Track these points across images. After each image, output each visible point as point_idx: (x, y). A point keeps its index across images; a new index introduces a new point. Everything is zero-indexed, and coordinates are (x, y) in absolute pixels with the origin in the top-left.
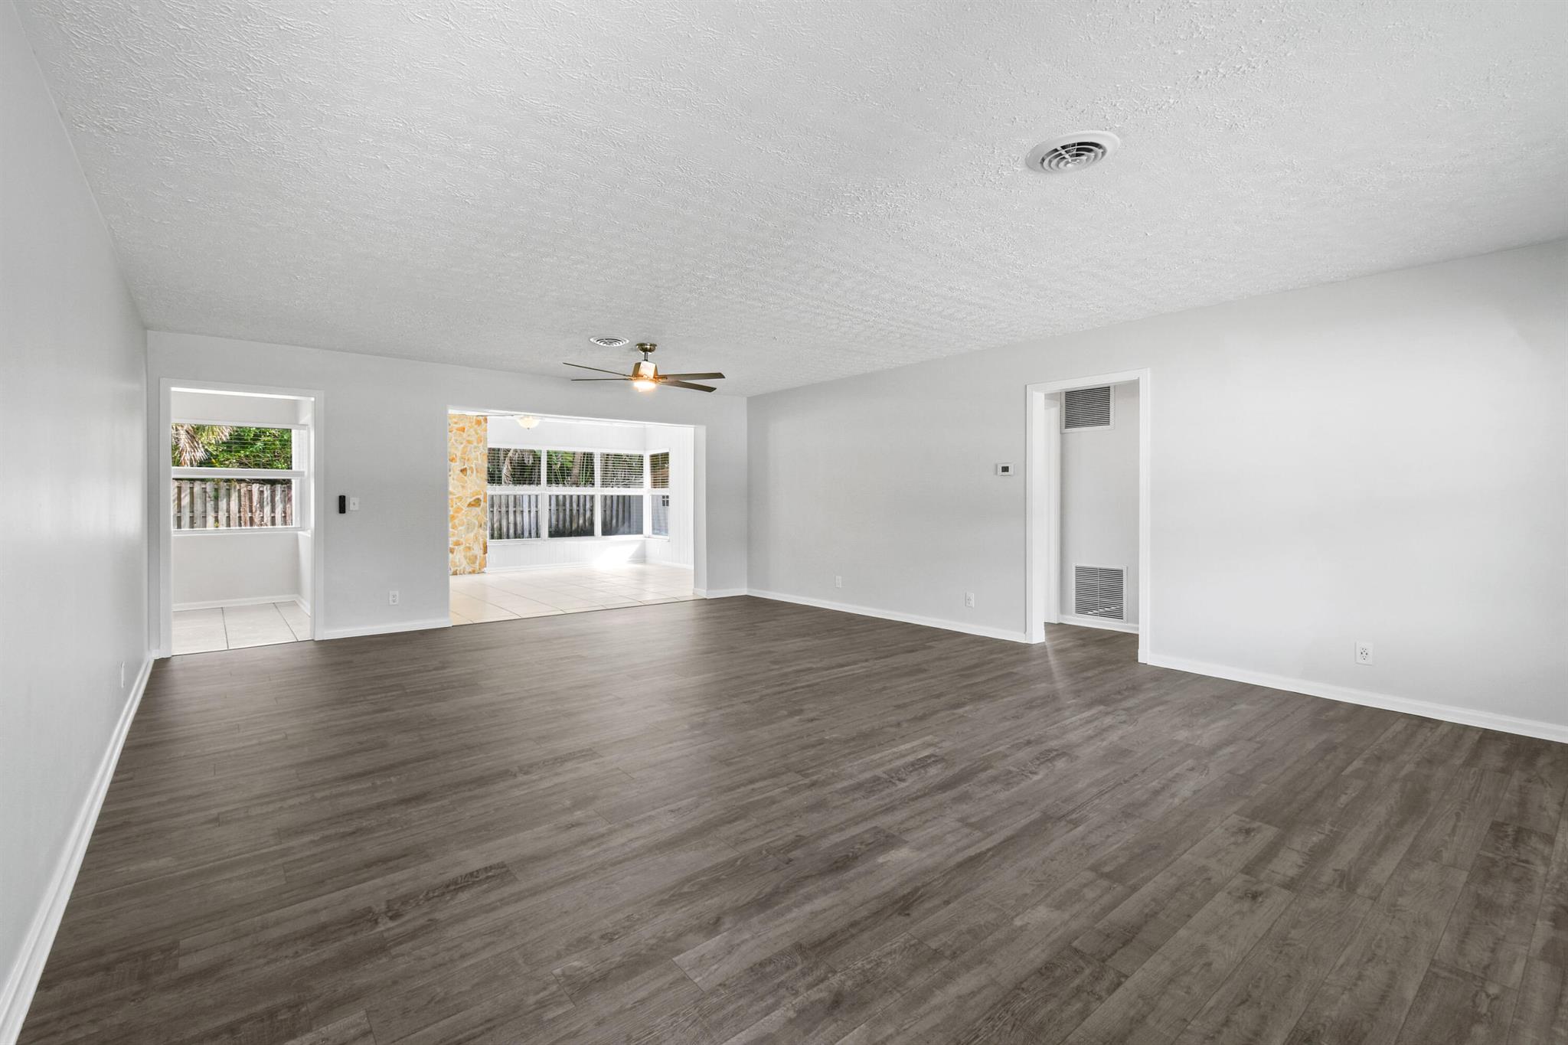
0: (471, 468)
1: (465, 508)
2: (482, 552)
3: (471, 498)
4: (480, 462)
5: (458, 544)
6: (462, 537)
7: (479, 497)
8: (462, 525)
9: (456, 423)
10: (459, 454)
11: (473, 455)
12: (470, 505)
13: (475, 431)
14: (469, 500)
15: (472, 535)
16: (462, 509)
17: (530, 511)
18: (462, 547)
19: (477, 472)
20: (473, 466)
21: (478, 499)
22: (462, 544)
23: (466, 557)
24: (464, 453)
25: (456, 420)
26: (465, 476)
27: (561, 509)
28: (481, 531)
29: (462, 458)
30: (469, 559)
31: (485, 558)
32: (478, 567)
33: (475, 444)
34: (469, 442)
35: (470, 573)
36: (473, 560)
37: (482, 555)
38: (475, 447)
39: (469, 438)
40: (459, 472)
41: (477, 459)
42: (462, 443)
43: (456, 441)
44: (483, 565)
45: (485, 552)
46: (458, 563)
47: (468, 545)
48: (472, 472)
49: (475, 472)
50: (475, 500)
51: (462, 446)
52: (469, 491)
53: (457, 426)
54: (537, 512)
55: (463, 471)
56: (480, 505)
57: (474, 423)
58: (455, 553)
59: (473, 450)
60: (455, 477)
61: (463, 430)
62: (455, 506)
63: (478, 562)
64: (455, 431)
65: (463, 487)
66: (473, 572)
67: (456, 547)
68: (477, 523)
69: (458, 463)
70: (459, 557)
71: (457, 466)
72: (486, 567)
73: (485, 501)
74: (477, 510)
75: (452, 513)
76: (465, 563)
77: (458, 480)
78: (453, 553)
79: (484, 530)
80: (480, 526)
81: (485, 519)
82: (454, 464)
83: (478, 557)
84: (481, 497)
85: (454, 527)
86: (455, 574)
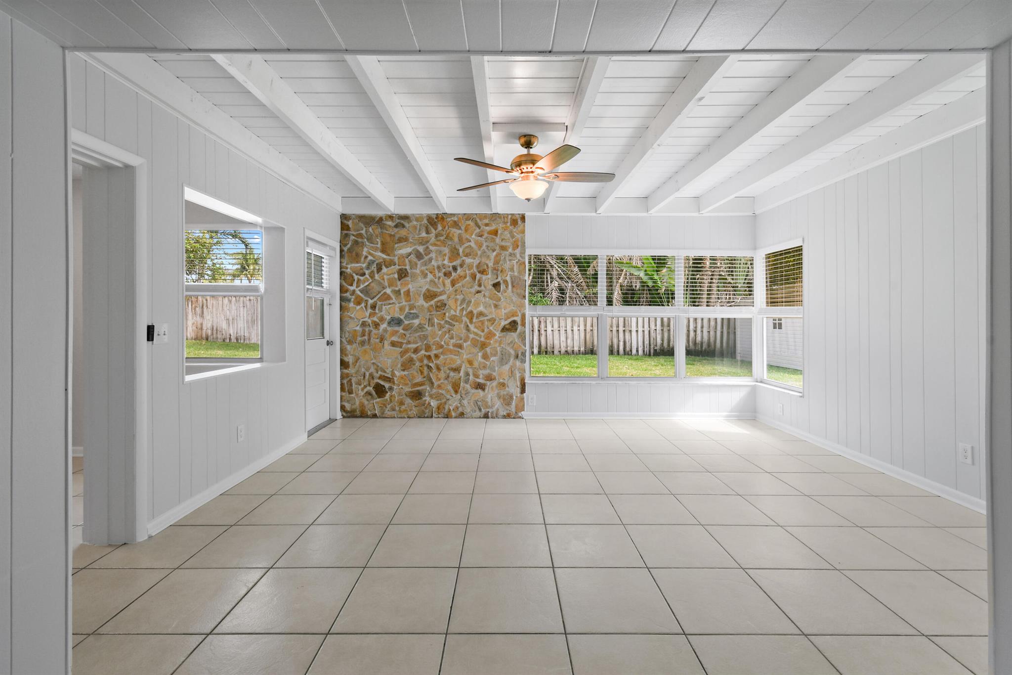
0: (505, 282)
1: (498, 334)
2: (519, 390)
3: (506, 320)
4: (516, 274)
5: (490, 378)
6: (495, 371)
7: (515, 318)
8: (495, 355)
9: (487, 225)
10: (491, 264)
11: (507, 266)
12: (504, 329)
13: (511, 232)
14: (504, 323)
15: (507, 368)
16: (495, 335)
17: (637, 331)
18: (495, 384)
19: (513, 286)
20: (508, 279)
21: (515, 322)
22: (495, 379)
23: (499, 397)
24: (497, 262)
25: (487, 221)
26: (499, 292)
27: (665, 329)
28: (518, 363)
29: (495, 269)
30: (504, 400)
31: (523, 399)
32: (514, 410)
33: (510, 250)
34: (503, 248)
35: (504, 417)
36: (507, 400)
37: (519, 395)
38: (511, 255)
39: (503, 244)
40: (491, 287)
41: (512, 269)
42: (494, 251)
43: (488, 246)
44: (521, 407)
45: (523, 391)
46: (490, 404)
47: (501, 381)
48: (507, 287)
49: (510, 286)
50: (510, 323)
51: (495, 253)
52: (503, 310)
53: (488, 228)
54: (643, 331)
55: (496, 285)
56: (516, 329)
57: (509, 224)
58: (486, 391)
59: (507, 258)
60: (487, 294)
61: (495, 233)
62: (486, 330)
63: (514, 404)
64: (486, 235)
65: (496, 306)
66: (508, 416)
67: (488, 383)
68: (512, 352)
69: (489, 276)
70: (491, 395)
71: (488, 279)
72: (524, 410)
73: (523, 324)
74: (514, 336)
75: (482, 339)
76: (498, 404)
77: (490, 298)
78: (483, 389)
79: (521, 362)
80: (517, 357)
81: (523, 347)
82: (484, 277)
83: (514, 397)
84: (518, 319)
85: (485, 357)
86: (486, 416)
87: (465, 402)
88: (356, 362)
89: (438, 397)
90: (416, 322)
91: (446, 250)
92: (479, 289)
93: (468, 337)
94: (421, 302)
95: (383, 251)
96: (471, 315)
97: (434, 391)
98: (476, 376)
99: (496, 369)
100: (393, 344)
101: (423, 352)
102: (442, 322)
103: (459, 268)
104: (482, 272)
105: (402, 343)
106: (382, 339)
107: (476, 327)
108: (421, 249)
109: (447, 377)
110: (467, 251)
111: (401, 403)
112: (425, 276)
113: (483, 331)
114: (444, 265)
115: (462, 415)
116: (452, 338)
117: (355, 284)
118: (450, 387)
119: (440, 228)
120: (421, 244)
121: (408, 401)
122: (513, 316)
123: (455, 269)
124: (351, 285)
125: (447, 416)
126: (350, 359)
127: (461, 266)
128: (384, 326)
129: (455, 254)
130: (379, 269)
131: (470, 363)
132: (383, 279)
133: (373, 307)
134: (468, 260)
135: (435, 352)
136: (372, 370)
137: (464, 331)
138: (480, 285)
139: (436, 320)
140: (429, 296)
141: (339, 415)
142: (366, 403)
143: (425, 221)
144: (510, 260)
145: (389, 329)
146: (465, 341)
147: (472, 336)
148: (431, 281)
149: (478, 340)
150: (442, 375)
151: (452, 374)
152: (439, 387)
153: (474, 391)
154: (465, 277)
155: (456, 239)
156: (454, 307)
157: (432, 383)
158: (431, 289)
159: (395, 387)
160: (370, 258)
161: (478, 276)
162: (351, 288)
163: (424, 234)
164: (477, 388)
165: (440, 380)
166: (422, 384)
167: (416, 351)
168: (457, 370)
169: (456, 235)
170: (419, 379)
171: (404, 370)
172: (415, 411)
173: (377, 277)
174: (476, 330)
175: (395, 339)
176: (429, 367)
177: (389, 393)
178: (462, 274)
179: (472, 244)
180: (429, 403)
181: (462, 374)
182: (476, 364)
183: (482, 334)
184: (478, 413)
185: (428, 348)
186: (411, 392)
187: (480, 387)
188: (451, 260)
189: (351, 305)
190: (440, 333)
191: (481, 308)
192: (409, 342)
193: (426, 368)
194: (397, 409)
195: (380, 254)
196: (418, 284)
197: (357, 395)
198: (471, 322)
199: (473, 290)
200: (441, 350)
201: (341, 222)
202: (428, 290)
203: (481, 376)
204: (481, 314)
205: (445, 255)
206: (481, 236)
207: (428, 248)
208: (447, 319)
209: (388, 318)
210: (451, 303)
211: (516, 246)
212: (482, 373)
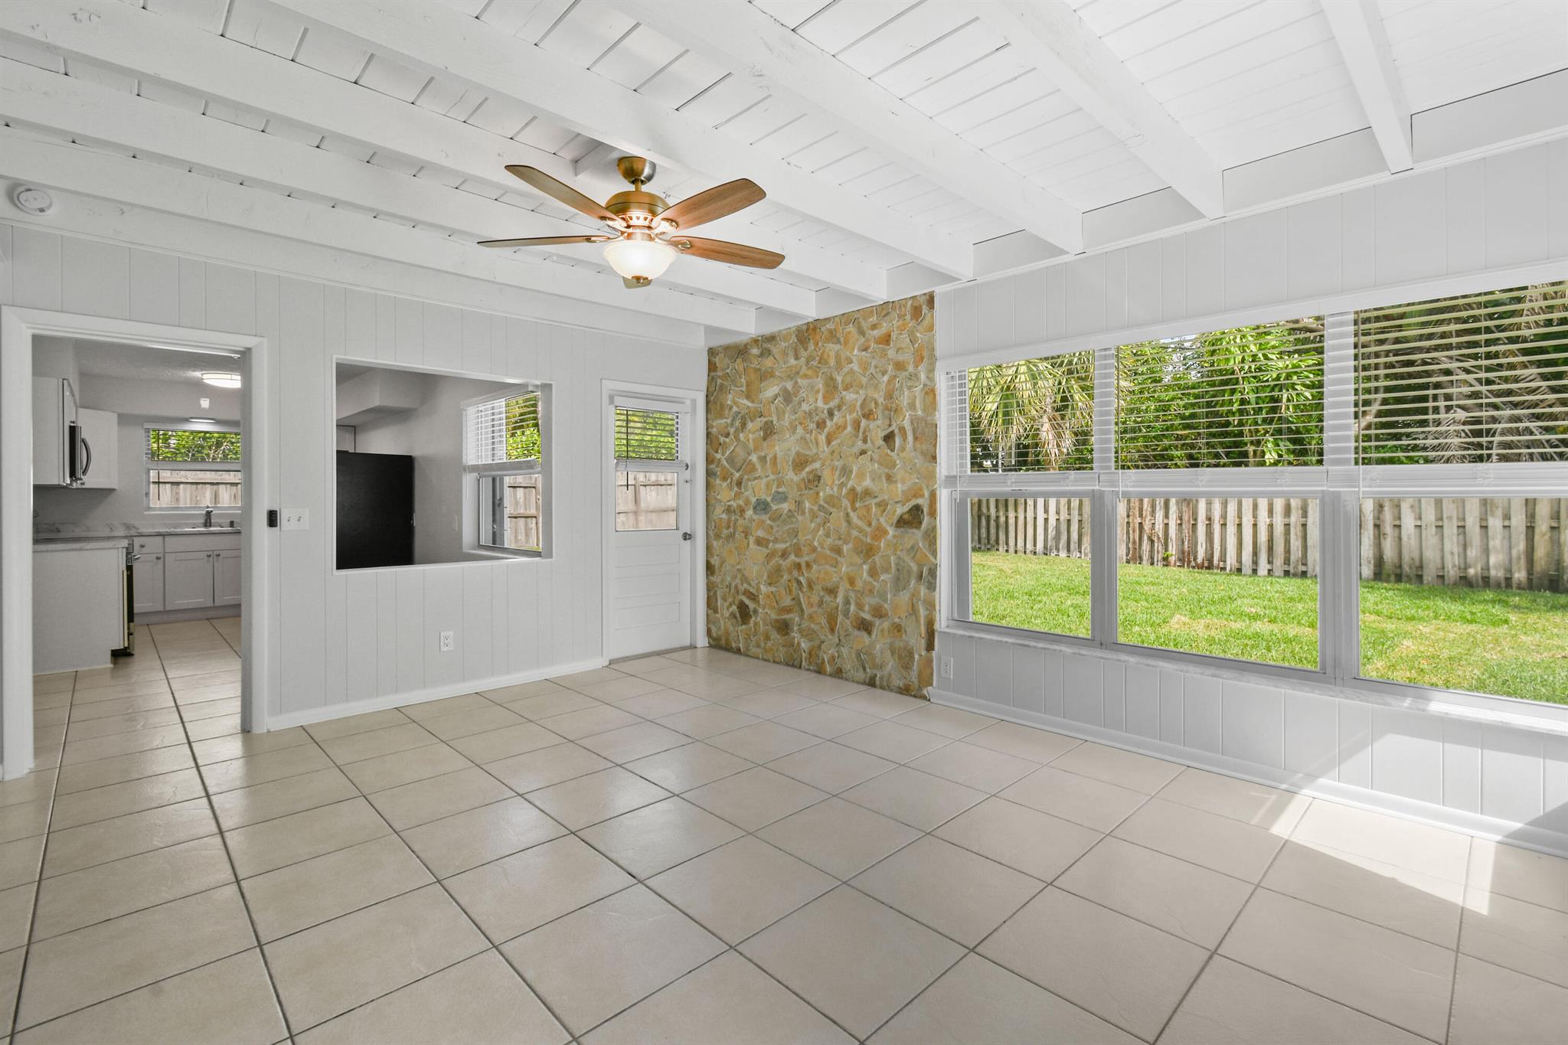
0: (903, 430)
1: (891, 531)
2: (924, 643)
4: (920, 413)
5: (879, 613)
6: (886, 601)
7: (920, 501)
8: (887, 570)
9: (874, 327)
10: (881, 400)
11: (905, 399)
12: (901, 523)
13: (911, 334)
14: (900, 510)
15: (904, 597)
16: (886, 532)
18: (886, 625)
19: (916, 438)
20: (906, 424)
21: (918, 509)
22: (886, 615)
23: (892, 650)
24: (889, 396)
25: (874, 319)
26: (893, 450)
28: (922, 590)
29: (886, 408)
30: (900, 657)
31: (930, 661)
32: (915, 681)
33: (910, 368)
34: (900, 366)
35: (900, 692)
36: (905, 659)
37: (924, 653)
38: (911, 377)
39: (900, 358)
40: (881, 442)
41: (912, 406)
42: (884, 373)
43: (876, 367)
44: (926, 677)
45: (930, 647)
46: (878, 660)
47: (896, 620)
48: (905, 440)
49: (910, 438)
50: (911, 510)
51: (886, 378)
52: (899, 485)
53: (876, 333)
55: (889, 438)
56: (920, 523)
57: (908, 317)
58: (874, 636)
59: (905, 385)
60: (876, 457)
61: (886, 339)
62: (874, 523)
63: (916, 667)
64: (873, 346)
65: (889, 478)
66: (905, 691)
67: (877, 622)
68: (914, 568)
69: (879, 422)
70: (879, 643)
71: (877, 429)
72: (931, 685)
73: (933, 513)
74: (916, 536)
75: (869, 540)
76: (891, 664)
77: (880, 464)
78: (869, 633)
79: (929, 589)
80: (920, 577)
81: (932, 559)
82: (871, 425)
83: (917, 657)
84: (922, 502)
85: (873, 573)
86: (871, 683)
87: (844, 651)
88: (723, 563)
89: (809, 634)
90: (785, 506)
91: (820, 385)
92: (864, 447)
93: (849, 534)
94: (791, 475)
95: (748, 397)
96: (853, 495)
97: (805, 624)
98: (860, 607)
99: (889, 596)
100: (759, 542)
101: (792, 557)
102: (816, 508)
103: (836, 413)
104: (868, 415)
105: (768, 541)
106: (747, 533)
107: (859, 517)
108: (789, 385)
109: (821, 603)
110: (848, 379)
111: (767, 638)
112: (794, 430)
113: (870, 525)
114: (816, 409)
115: (838, 673)
116: (828, 535)
117: (720, 451)
118: (823, 621)
119: (811, 347)
120: (790, 377)
121: (774, 635)
122: (915, 496)
123: (831, 414)
124: (717, 452)
125: (820, 671)
126: (715, 561)
127: (839, 408)
128: (750, 513)
129: (831, 387)
130: (744, 425)
131: (852, 582)
132: (748, 440)
133: (739, 484)
134: (850, 396)
135: (806, 558)
136: (738, 581)
137: (844, 524)
138: (865, 441)
139: (807, 505)
140: (800, 463)
141: (702, 641)
142: (731, 628)
143: (794, 339)
144: (910, 388)
145: (755, 517)
146: (846, 542)
147: (855, 533)
148: (803, 438)
149: (862, 541)
150: (815, 599)
151: (827, 598)
152: (811, 617)
153: (856, 632)
154: (845, 428)
155: (832, 362)
156: (829, 482)
157: (802, 611)
158: (802, 451)
159: (760, 610)
160: (735, 409)
161: (864, 422)
162: (717, 456)
163: (792, 361)
164: (859, 629)
165: (812, 606)
166: (788, 610)
167: (784, 554)
168: (832, 591)
169: (832, 354)
170: (787, 601)
171: (770, 584)
172: (781, 655)
173: (741, 437)
174: (859, 523)
175: (760, 533)
176: (799, 583)
177: (753, 619)
178: (841, 422)
179: (855, 366)
180: (799, 644)
181: (840, 599)
182: (859, 585)
183: (868, 530)
184: (860, 675)
185: (798, 551)
186: (777, 621)
187: (865, 627)
188: (826, 399)
189: (718, 481)
190: (813, 525)
191: (867, 482)
192: (776, 541)
193: (795, 585)
194: (762, 644)
195: (745, 401)
196: (785, 446)
197: (722, 615)
198: (854, 509)
199: (856, 450)
200: (814, 555)
201: (709, 360)
202: (798, 454)
203: (867, 608)
204: (867, 493)
205: (818, 391)
206: (865, 350)
207: (796, 383)
208: (822, 503)
209: (754, 500)
210: (826, 475)
211: (919, 359)
212: (869, 601)
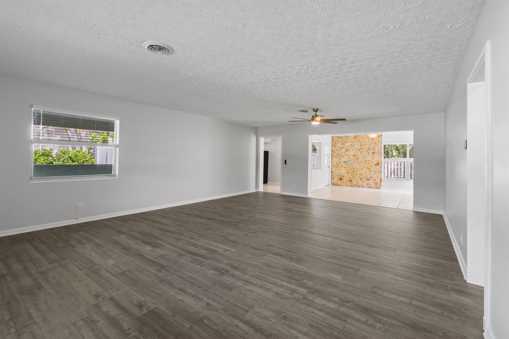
0: (376, 152)
1: (373, 166)
2: (380, 181)
3: (376, 162)
4: (379, 150)
5: (371, 177)
6: (372, 176)
7: (379, 162)
8: (372, 172)
10: (372, 147)
11: (377, 148)
12: (375, 165)
13: (378, 139)
14: (375, 163)
15: (376, 175)
18: (372, 179)
19: (378, 153)
20: (377, 151)
21: (379, 163)
22: (372, 178)
23: (374, 182)
24: (373, 147)
26: (374, 155)
28: (380, 174)
29: (373, 149)
30: (375, 183)
31: (381, 184)
32: (378, 187)
33: (378, 144)
34: (375, 143)
35: (375, 188)
36: (376, 184)
37: (380, 183)
38: (378, 145)
39: (376, 142)
40: (372, 153)
41: (378, 149)
42: (373, 144)
43: (371, 143)
44: (380, 186)
45: (381, 181)
46: (371, 184)
47: (374, 178)
48: (376, 153)
50: (377, 163)
51: (373, 145)
52: (375, 160)
55: (373, 153)
56: (379, 165)
57: (377, 137)
58: (370, 181)
59: (376, 146)
60: (370, 155)
61: (373, 139)
62: (370, 165)
63: (378, 184)
64: (370, 140)
65: (373, 159)
66: (376, 188)
67: (371, 179)
68: (378, 171)
69: (371, 151)
70: (371, 182)
71: (371, 152)
72: (381, 187)
73: (381, 163)
74: (378, 167)
75: (369, 167)
76: (373, 185)
77: (371, 156)
78: (369, 180)
79: (381, 174)
80: (379, 172)
81: (381, 170)
82: (370, 151)
83: (378, 183)
84: (380, 162)
85: (370, 172)
86: (370, 187)
87: (364, 183)
88: (335, 171)
89: (356, 182)
90: (351, 162)
91: (359, 144)
92: (368, 154)
93: (365, 167)
94: (352, 157)
95: (342, 145)
96: (366, 161)
97: (355, 180)
98: (367, 177)
99: (373, 175)
100: (344, 168)
101: (352, 170)
102: (358, 163)
103: (362, 149)
104: (369, 150)
105: (347, 167)
106: (341, 166)
107: (367, 164)
108: (352, 144)
109: (359, 177)
110: (365, 144)
111: (346, 182)
112: (353, 151)
113: (369, 165)
114: (358, 148)
115: (363, 187)
116: (360, 167)
117: (335, 153)
118: (359, 179)
119: (357, 138)
120: (352, 143)
121: (348, 182)
122: (378, 161)
123: (361, 149)
124: (334, 153)
125: (359, 187)
126: (333, 171)
127: (363, 148)
128: (342, 163)
129: (361, 145)
130: (341, 149)
131: (365, 173)
132: (342, 152)
133: (340, 158)
134: (365, 147)
135: (355, 170)
136: (339, 174)
137: (364, 165)
138: (368, 153)
139: (356, 162)
140: (354, 156)
141: (331, 184)
142: (337, 182)
143: (353, 137)
144: (378, 146)
145: (343, 164)
146: (364, 168)
147: (366, 166)
148: (355, 152)
149: (368, 168)
150: (357, 176)
151: (360, 176)
152: (357, 179)
153: (366, 181)
154: (364, 151)
155: (362, 141)
156: (361, 159)
157: (355, 178)
158: (355, 154)
159: (345, 178)
160: (339, 146)
161: (368, 151)
162: (334, 154)
163: (353, 140)
164: (367, 180)
165: (357, 177)
166: (352, 178)
167: (350, 170)
168: (362, 175)
169: (362, 140)
170: (351, 177)
171: (347, 174)
172: (350, 185)
173: (340, 151)
174: (367, 165)
175: (345, 166)
176: (354, 174)
177: (343, 180)
178: (363, 150)
179: (366, 142)
180: (354, 183)
181: (363, 176)
182: (367, 174)
183: (369, 166)
184: (367, 187)
185: (354, 169)
186: (349, 180)
187: (368, 180)
188: (360, 146)
189: (334, 158)
190: (357, 165)
191: (369, 159)
192: (349, 167)
193: (353, 174)
194: (345, 184)
195: (341, 145)
196: (351, 153)
197: (335, 180)
198: (366, 163)
199: (366, 154)
200: (357, 170)
201: (332, 138)
202: (354, 154)
203: (368, 177)
204: (369, 161)
205: (359, 145)
206: (369, 140)
207: (354, 143)
208: (359, 162)
209: (343, 161)
210: (360, 158)
211: (379, 142)
212: (369, 176)
